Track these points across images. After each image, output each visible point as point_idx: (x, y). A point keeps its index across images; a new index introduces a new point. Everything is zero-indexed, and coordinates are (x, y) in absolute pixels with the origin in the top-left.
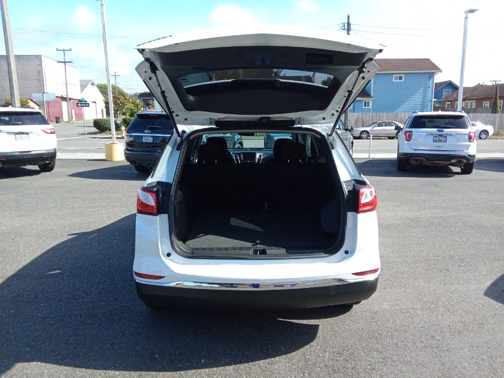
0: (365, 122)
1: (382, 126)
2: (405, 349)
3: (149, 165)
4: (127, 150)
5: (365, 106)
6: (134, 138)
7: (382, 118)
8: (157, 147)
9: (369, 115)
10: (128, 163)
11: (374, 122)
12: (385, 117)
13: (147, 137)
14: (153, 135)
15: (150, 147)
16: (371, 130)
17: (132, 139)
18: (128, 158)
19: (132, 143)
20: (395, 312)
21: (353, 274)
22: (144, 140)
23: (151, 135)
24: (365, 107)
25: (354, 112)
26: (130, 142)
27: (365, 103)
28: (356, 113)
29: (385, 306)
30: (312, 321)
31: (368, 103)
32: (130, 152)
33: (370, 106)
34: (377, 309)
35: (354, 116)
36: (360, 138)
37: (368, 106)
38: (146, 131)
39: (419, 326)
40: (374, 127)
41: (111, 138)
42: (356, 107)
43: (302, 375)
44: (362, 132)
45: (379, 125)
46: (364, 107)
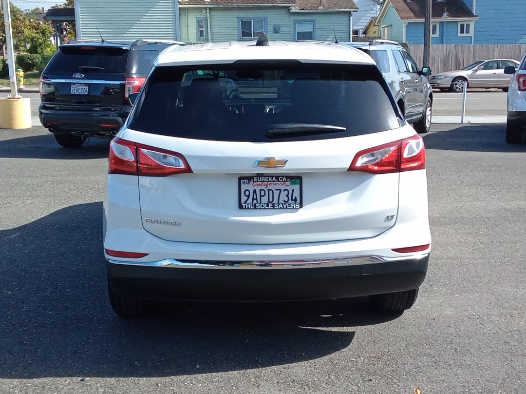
0: (461, 61)
1: (491, 68)
2: (467, 354)
3: (83, 132)
4: (44, 107)
5: (462, 32)
6: (56, 88)
7: (491, 53)
8: (96, 102)
9: (469, 48)
10: (46, 132)
11: (477, 60)
12: (497, 53)
13: (79, 85)
14: (90, 82)
15: (83, 103)
16: (471, 76)
17: (52, 89)
18: (46, 121)
19: (52, 96)
20: (462, 318)
21: (393, 250)
22: (74, 90)
23: (86, 81)
24: (462, 35)
25: (442, 43)
26: (50, 94)
27: (462, 26)
28: (445, 45)
29: (448, 312)
30: (345, 328)
31: (468, 26)
32: (48, 112)
33: (472, 33)
34: (435, 315)
35: (442, 50)
36: (451, 89)
37: (468, 32)
38: (77, 75)
39: (490, 332)
40: (476, 70)
41: (9, 91)
42: (445, 34)
43: (327, 378)
44: (456, 79)
45: (487, 67)
46: (459, 35)
